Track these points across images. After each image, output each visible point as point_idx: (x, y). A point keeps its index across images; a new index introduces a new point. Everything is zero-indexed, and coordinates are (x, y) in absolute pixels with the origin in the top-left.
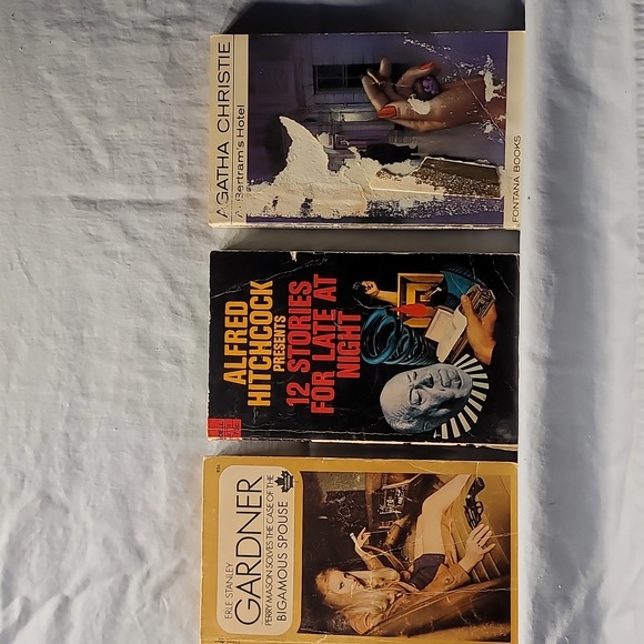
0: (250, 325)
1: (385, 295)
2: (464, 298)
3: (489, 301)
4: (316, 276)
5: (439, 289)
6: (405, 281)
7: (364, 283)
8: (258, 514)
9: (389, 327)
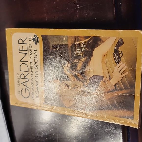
8: (26, 53)
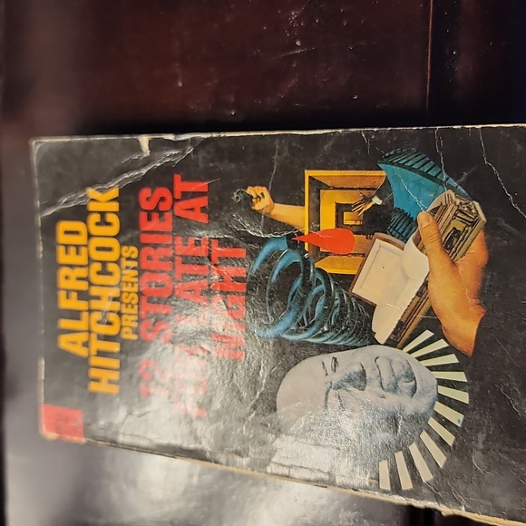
0: (90, 260)
1: (284, 212)
2: (423, 219)
3: (473, 224)
4: (177, 177)
5: (377, 201)
6: (318, 186)
7: (250, 191)
9: (292, 271)
